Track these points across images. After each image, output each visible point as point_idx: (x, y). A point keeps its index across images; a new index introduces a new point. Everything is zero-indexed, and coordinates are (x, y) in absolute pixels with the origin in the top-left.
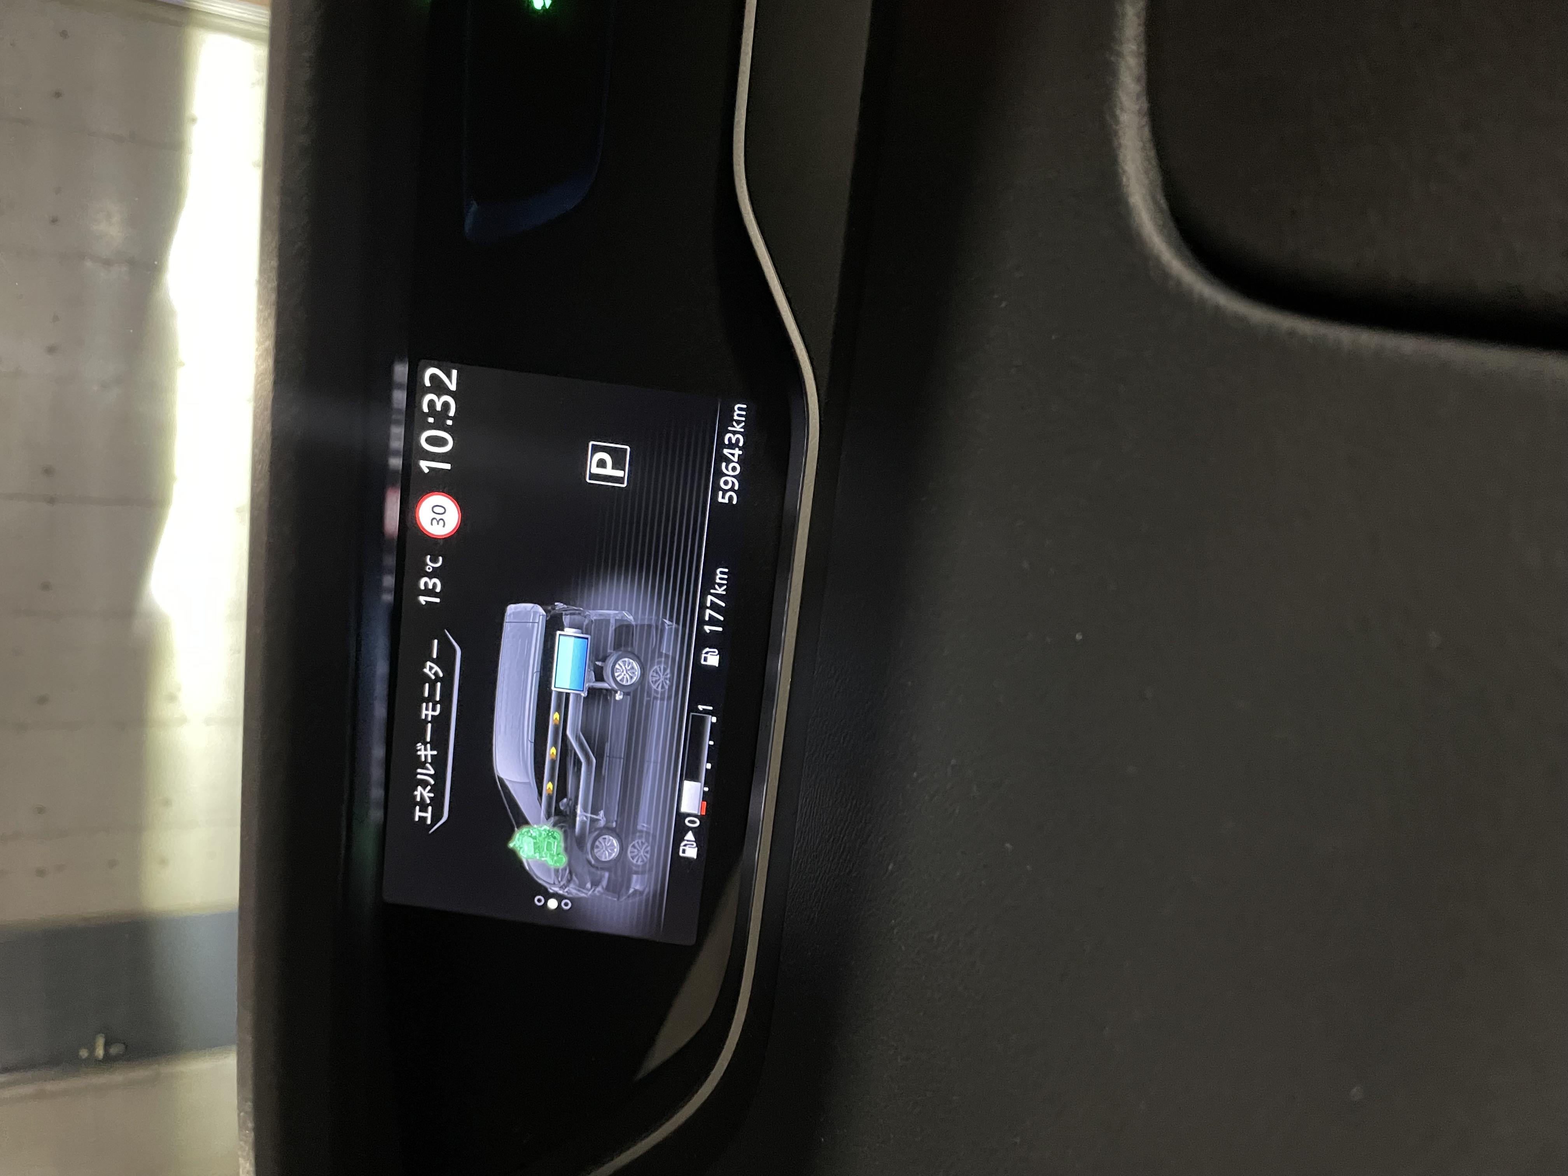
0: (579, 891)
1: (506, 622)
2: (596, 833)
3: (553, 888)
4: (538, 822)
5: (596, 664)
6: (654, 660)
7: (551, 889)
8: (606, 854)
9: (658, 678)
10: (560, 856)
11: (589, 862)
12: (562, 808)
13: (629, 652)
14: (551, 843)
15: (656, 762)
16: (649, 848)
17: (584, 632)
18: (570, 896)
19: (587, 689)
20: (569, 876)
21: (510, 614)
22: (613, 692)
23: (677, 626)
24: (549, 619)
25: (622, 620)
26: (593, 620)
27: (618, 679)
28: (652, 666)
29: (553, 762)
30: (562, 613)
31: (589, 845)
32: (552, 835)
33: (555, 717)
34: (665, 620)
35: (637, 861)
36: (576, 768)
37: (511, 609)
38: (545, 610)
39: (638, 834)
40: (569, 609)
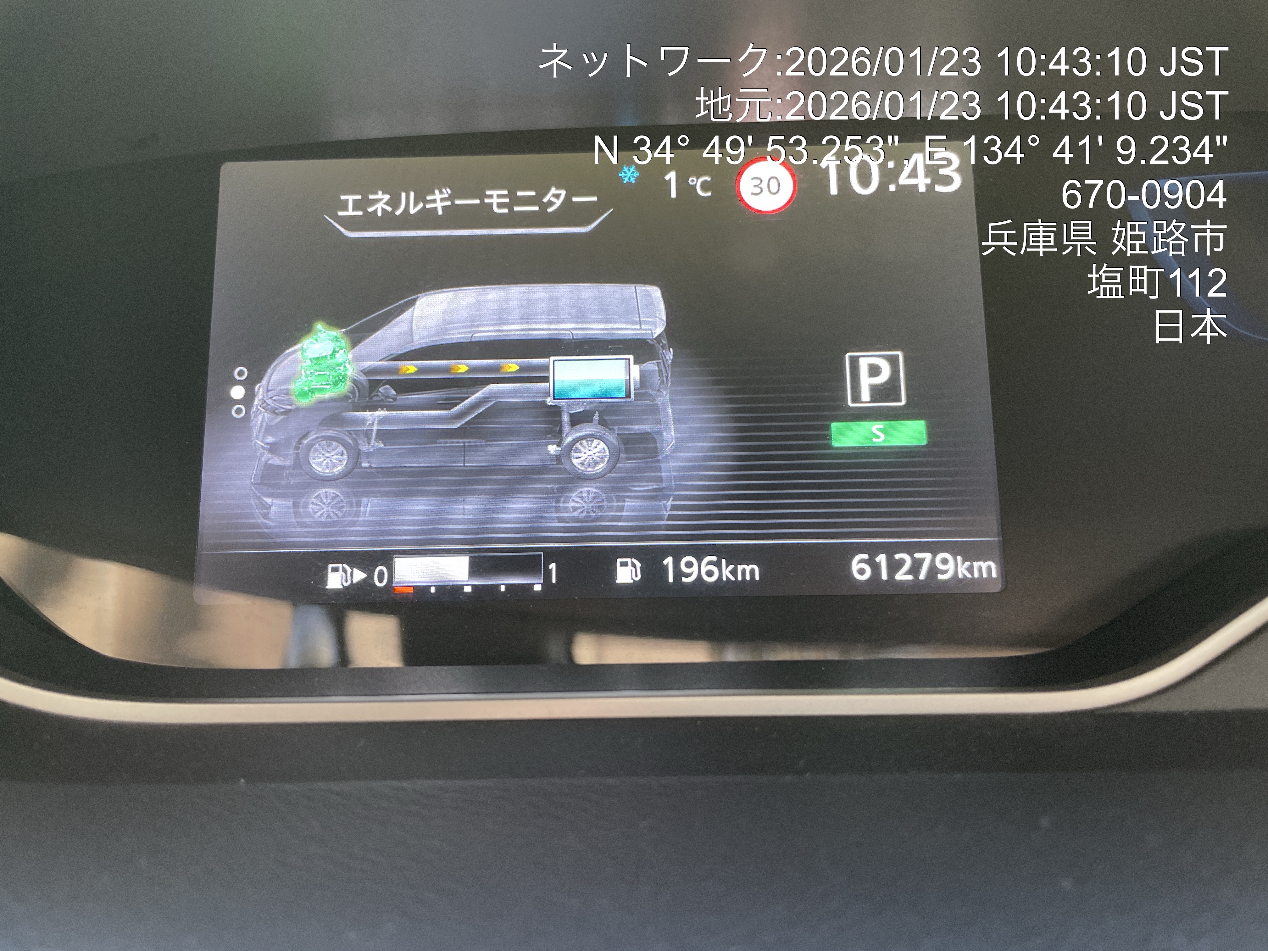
0: (261, 425)
1: (635, 287)
2: (350, 442)
3: (261, 389)
4: (356, 359)
5: (595, 413)
6: (612, 492)
7: (260, 387)
8: (320, 458)
9: (586, 499)
10: (310, 394)
11: (305, 436)
12: (380, 390)
13: (619, 457)
14: (328, 381)
15: (464, 512)
16: (335, 518)
17: (637, 391)
18: (252, 415)
19: (557, 404)
20: (283, 410)
21: (646, 291)
22: (559, 440)
23: (666, 518)
24: (648, 343)
25: (663, 440)
26: (656, 402)
27: (578, 445)
28: (603, 489)
29: (447, 370)
30: (660, 360)
31: (330, 433)
32: (339, 379)
33: (512, 366)
34: (672, 499)
35: (312, 503)
36: (439, 402)
37: (655, 292)
38: (660, 335)
39: (354, 499)
40: (667, 369)
